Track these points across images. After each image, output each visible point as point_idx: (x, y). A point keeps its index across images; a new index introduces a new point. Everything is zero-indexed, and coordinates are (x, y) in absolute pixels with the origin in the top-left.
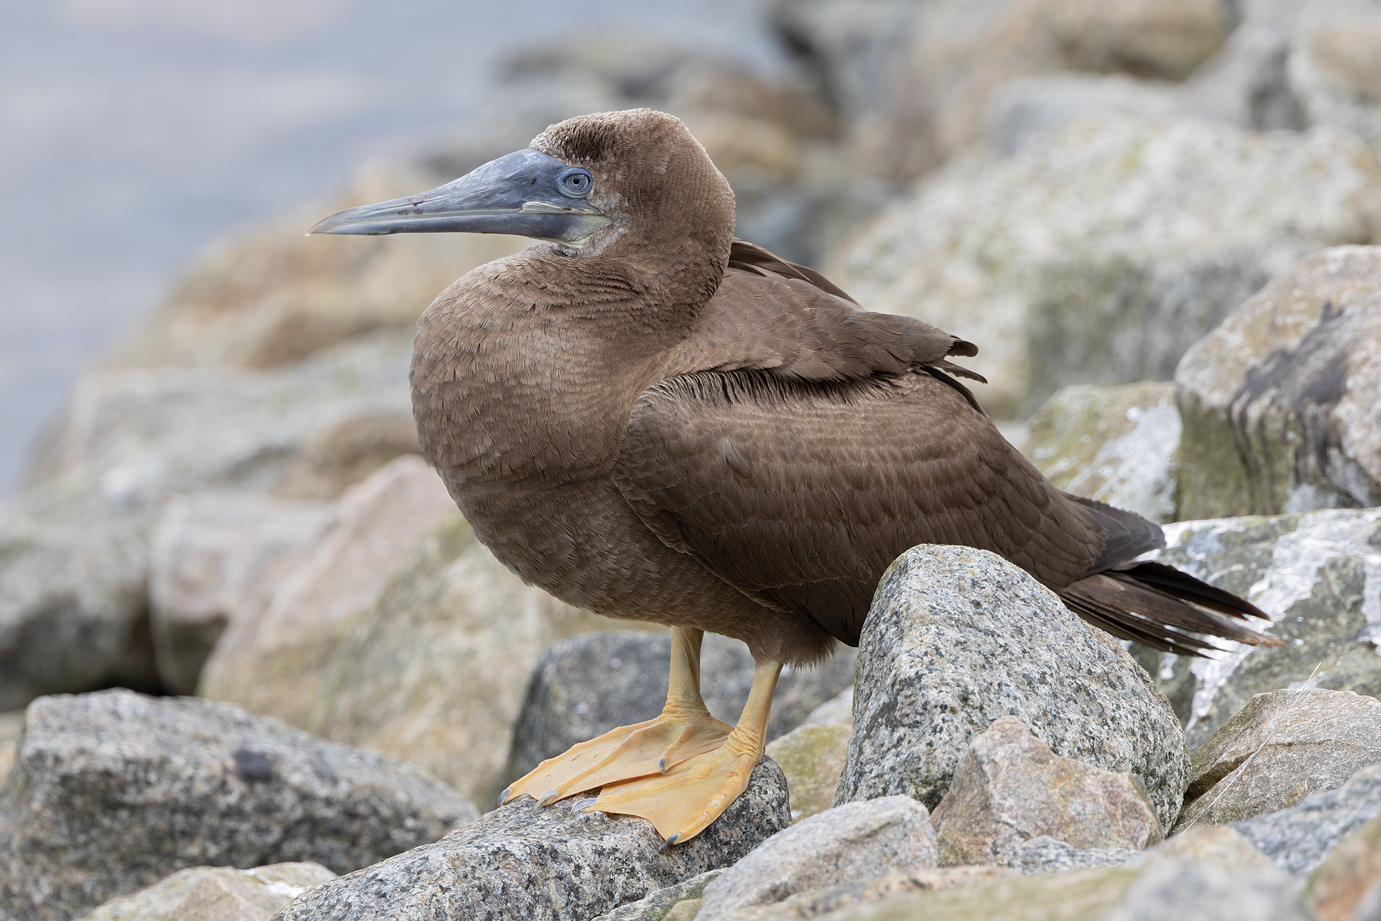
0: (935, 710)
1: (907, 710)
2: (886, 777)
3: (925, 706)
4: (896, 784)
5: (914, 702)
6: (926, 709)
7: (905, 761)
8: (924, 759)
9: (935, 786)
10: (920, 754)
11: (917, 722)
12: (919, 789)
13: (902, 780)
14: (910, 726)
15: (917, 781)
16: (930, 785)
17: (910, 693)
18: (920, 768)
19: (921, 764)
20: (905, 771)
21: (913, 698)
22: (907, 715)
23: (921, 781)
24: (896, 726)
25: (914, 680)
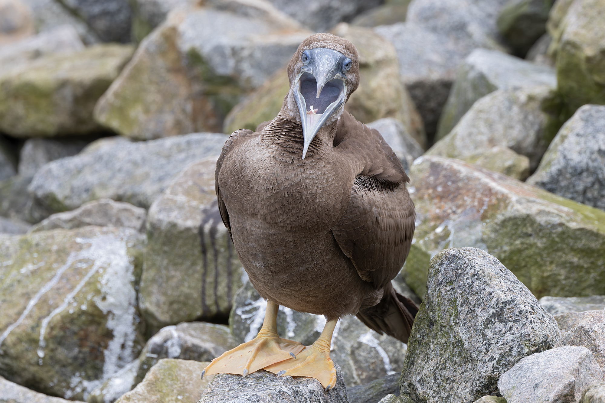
0: (527, 314)
1: (509, 315)
2: (510, 344)
3: (520, 312)
4: (517, 347)
5: (513, 311)
6: (521, 314)
7: (520, 337)
8: (531, 335)
9: (539, 347)
10: (529, 333)
11: (518, 320)
12: (531, 348)
13: (520, 345)
14: (514, 321)
15: (530, 345)
16: (536, 346)
17: (510, 307)
18: (531, 339)
19: (531, 337)
20: (521, 341)
21: (512, 309)
22: (511, 317)
23: (531, 345)
24: (507, 322)
25: (511, 301)
